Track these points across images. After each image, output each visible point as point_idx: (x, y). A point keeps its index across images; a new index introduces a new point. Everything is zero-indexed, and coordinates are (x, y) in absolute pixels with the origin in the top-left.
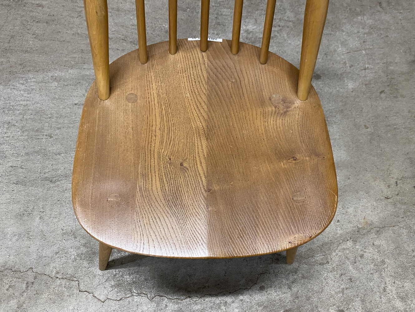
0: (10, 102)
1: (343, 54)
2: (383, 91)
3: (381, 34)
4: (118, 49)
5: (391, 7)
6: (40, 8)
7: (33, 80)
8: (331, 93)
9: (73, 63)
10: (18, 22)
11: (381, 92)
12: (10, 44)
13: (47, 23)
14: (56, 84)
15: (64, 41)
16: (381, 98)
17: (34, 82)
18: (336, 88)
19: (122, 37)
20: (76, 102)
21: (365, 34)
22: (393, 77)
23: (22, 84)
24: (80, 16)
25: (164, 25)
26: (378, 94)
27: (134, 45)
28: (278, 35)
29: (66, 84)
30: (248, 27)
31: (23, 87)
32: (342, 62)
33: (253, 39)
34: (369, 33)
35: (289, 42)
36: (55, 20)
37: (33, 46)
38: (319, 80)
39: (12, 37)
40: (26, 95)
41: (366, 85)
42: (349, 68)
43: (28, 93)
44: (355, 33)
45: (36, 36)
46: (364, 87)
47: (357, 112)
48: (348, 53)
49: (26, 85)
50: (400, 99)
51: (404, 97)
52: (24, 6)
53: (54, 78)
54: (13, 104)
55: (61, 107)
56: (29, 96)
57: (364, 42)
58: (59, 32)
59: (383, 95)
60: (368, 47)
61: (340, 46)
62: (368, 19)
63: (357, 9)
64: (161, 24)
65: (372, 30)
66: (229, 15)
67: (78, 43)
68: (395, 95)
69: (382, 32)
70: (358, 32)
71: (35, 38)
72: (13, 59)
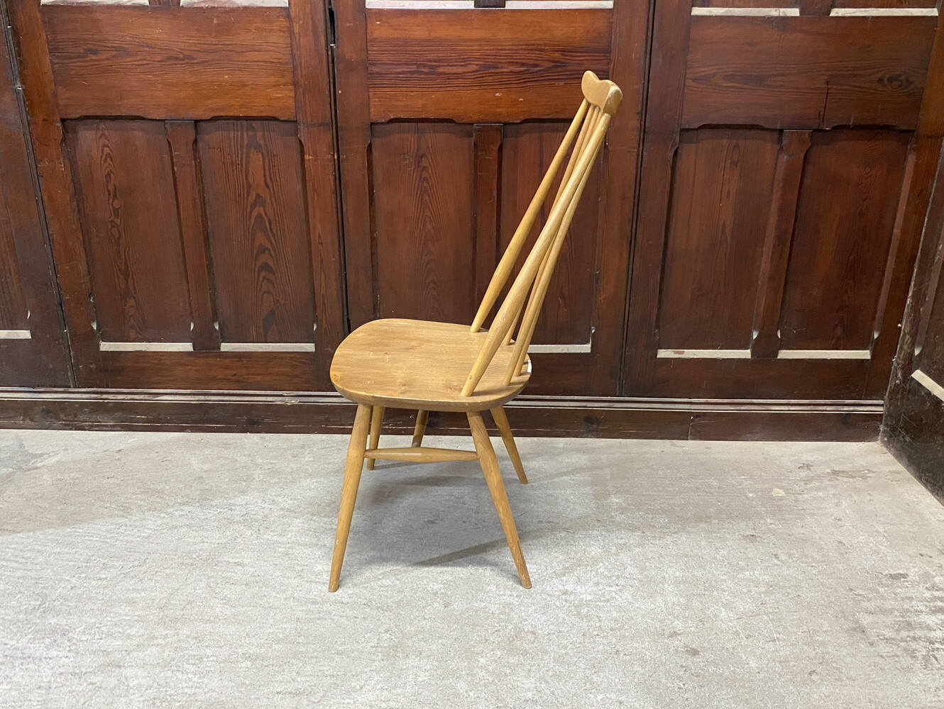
0: (168, 689)
1: (731, 621)
2: (814, 671)
3: (788, 593)
4: (356, 617)
5: (795, 559)
6: (239, 567)
7: (211, 659)
8: (721, 675)
9: (281, 636)
10: (202, 585)
11: (810, 674)
12: (184, 612)
13: (247, 584)
14: (249, 663)
15: (270, 607)
16: (813, 682)
17: (213, 661)
18: (729, 668)
19: (365, 601)
20: (278, 690)
21: (760, 594)
22: (825, 651)
23: (192, 664)
24: (300, 576)
25: (432, 586)
26: (806, 675)
27: (382, 612)
28: (617, 597)
29: (265, 664)
30: (566, 588)
31: (193, 669)
32: (730, 632)
33: (576, 602)
34: (767, 593)
35: (637, 605)
36: (261, 581)
37: (220, 614)
38: (697, 656)
39: (190, 603)
40: (195, 680)
41: (780, 662)
42: (745, 639)
43: (200, 678)
44: (745, 593)
45: (226, 600)
46: (778, 664)
47: (774, 703)
48: (738, 619)
49: (199, 665)
50: (848, 682)
51: (854, 680)
52: (216, 565)
53: (247, 655)
54: (173, 692)
55: (253, 697)
56: (200, 681)
57: (762, 604)
58: (265, 596)
59: (814, 677)
60: (770, 610)
61: (723, 610)
62: (760, 575)
63: (740, 563)
64: (425, 583)
65: (771, 589)
66: (535, 573)
67: (292, 610)
68: (837, 678)
69: (789, 591)
70: (750, 591)
71: (225, 604)
72: (185, 631)
